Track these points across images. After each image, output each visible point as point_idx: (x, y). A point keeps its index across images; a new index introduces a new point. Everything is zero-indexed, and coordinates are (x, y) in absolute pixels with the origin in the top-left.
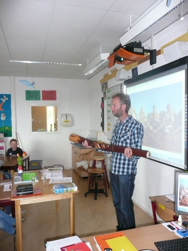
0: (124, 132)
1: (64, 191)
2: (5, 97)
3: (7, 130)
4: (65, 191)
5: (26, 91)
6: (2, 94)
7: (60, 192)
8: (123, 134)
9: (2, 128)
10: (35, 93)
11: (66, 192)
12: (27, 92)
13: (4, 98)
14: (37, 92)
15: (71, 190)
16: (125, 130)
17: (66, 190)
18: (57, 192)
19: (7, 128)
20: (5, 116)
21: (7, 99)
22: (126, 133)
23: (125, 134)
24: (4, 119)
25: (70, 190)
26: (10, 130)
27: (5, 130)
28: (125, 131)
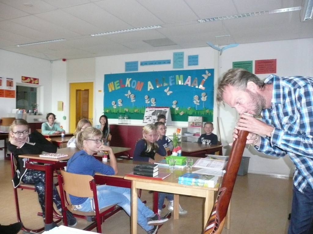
0: (285, 120)
1: (191, 182)
2: (207, 72)
3: (208, 113)
4: (193, 184)
5: (233, 63)
6: (204, 69)
7: (185, 182)
8: (287, 124)
9: (202, 110)
10: (245, 65)
11: (195, 185)
12: (235, 64)
13: (205, 74)
14: (248, 64)
15: (204, 183)
16: (286, 114)
17: (195, 182)
18: (181, 181)
19: (207, 111)
20: (206, 95)
21: (210, 75)
22: (291, 118)
23: (292, 123)
24: (205, 100)
25: (201, 183)
26: (210, 113)
27: (205, 114)
28: (289, 117)
